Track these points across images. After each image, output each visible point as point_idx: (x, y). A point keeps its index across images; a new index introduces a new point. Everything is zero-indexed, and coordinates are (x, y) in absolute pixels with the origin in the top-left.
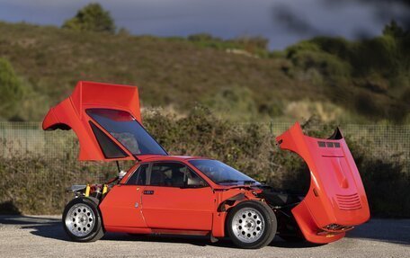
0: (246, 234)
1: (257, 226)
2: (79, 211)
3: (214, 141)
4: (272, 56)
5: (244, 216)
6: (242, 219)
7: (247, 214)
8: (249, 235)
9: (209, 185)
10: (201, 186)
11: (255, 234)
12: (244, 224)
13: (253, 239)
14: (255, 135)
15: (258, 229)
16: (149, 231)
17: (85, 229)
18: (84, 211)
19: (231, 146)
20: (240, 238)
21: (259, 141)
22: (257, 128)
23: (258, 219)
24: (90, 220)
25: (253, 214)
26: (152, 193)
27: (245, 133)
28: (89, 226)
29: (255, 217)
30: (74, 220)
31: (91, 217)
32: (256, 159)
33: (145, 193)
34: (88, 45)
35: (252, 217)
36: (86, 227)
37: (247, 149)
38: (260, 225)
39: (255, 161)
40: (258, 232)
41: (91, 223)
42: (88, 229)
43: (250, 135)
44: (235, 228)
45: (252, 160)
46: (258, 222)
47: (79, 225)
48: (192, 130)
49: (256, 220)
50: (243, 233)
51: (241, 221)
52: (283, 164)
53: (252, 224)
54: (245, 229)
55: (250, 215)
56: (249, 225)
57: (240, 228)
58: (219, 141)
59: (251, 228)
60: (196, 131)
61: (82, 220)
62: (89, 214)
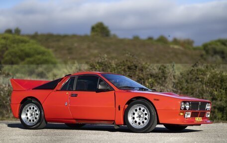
0: (137, 123)
1: (145, 116)
2: (30, 108)
3: (138, 75)
4: (195, 49)
5: (136, 110)
6: (135, 112)
7: (138, 109)
8: (139, 123)
9: (114, 90)
10: (108, 90)
11: (143, 122)
12: (136, 115)
13: (142, 126)
14: (163, 72)
15: (146, 119)
16: (74, 121)
17: (33, 121)
18: (33, 108)
19: (148, 79)
20: (134, 125)
21: (166, 75)
22: (165, 68)
23: (146, 112)
24: (37, 114)
25: (142, 109)
26: (76, 95)
27: (157, 71)
28: (36, 118)
29: (144, 111)
30: (27, 115)
31: (37, 112)
32: (164, 86)
33: (72, 96)
34: (96, 43)
35: (142, 111)
36: (34, 119)
37: (158, 80)
38: (147, 117)
39: (164, 88)
40: (145, 121)
41: (37, 116)
42: (35, 120)
43: (160, 71)
44: (130, 119)
45: (162, 87)
46: (146, 114)
47: (30, 118)
48: (124, 69)
49: (144, 113)
50: (136, 122)
51: (134, 114)
52: (181, 89)
53: (142, 116)
54: (137, 119)
55: (140, 109)
56: (140, 116)
57: (134, 118)
58: (141, 75)
59: (141, 119)
60: (127, 70)
61: (32, 115)
62: (36, 111)
